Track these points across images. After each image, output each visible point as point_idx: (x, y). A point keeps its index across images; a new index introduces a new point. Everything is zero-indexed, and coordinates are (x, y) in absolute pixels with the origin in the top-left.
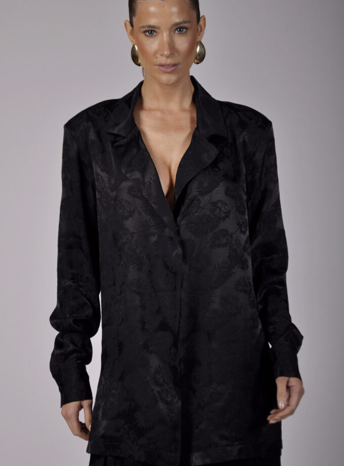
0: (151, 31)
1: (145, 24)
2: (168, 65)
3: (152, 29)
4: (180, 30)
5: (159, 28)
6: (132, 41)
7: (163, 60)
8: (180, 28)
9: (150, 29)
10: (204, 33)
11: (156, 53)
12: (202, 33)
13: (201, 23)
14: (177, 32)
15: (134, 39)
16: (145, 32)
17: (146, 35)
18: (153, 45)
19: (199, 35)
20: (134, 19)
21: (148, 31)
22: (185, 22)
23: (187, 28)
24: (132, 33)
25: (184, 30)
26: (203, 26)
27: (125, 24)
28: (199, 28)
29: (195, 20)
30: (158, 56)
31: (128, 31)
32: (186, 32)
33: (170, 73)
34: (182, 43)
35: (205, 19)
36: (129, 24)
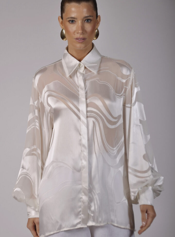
0: (72, 21)
1: (69, 17)
2: (81, 39)
3: (73, 19)
4: (87, 21)
5: (76, 19)
6: (62, 27)
7: (78, 36)
8: (87, 20)
9: (72, 19)
10: (99, 24)
11: (74, 32)
12: (98, 24)
13: (98, 19)
14: (86, 21)
15: (63, 26)
16: (69, 21)
17: (70, 23)
18: (73, 28)
19: (97, 25)
20: (64, 15)
21: (71, 21)
22: (90, 16)
23: (91, 20)
24: (62, 23)
25: (90, 21)
26: (99, 21)
27: (59, 18)
28: (97, 22)
29: (95, 16)
30: (76, 34)
31: (60, 22)
32: (91, 22)
33: (81, 43)
34: (88, 27)
35: (100, 17)
36: (60, 18)
